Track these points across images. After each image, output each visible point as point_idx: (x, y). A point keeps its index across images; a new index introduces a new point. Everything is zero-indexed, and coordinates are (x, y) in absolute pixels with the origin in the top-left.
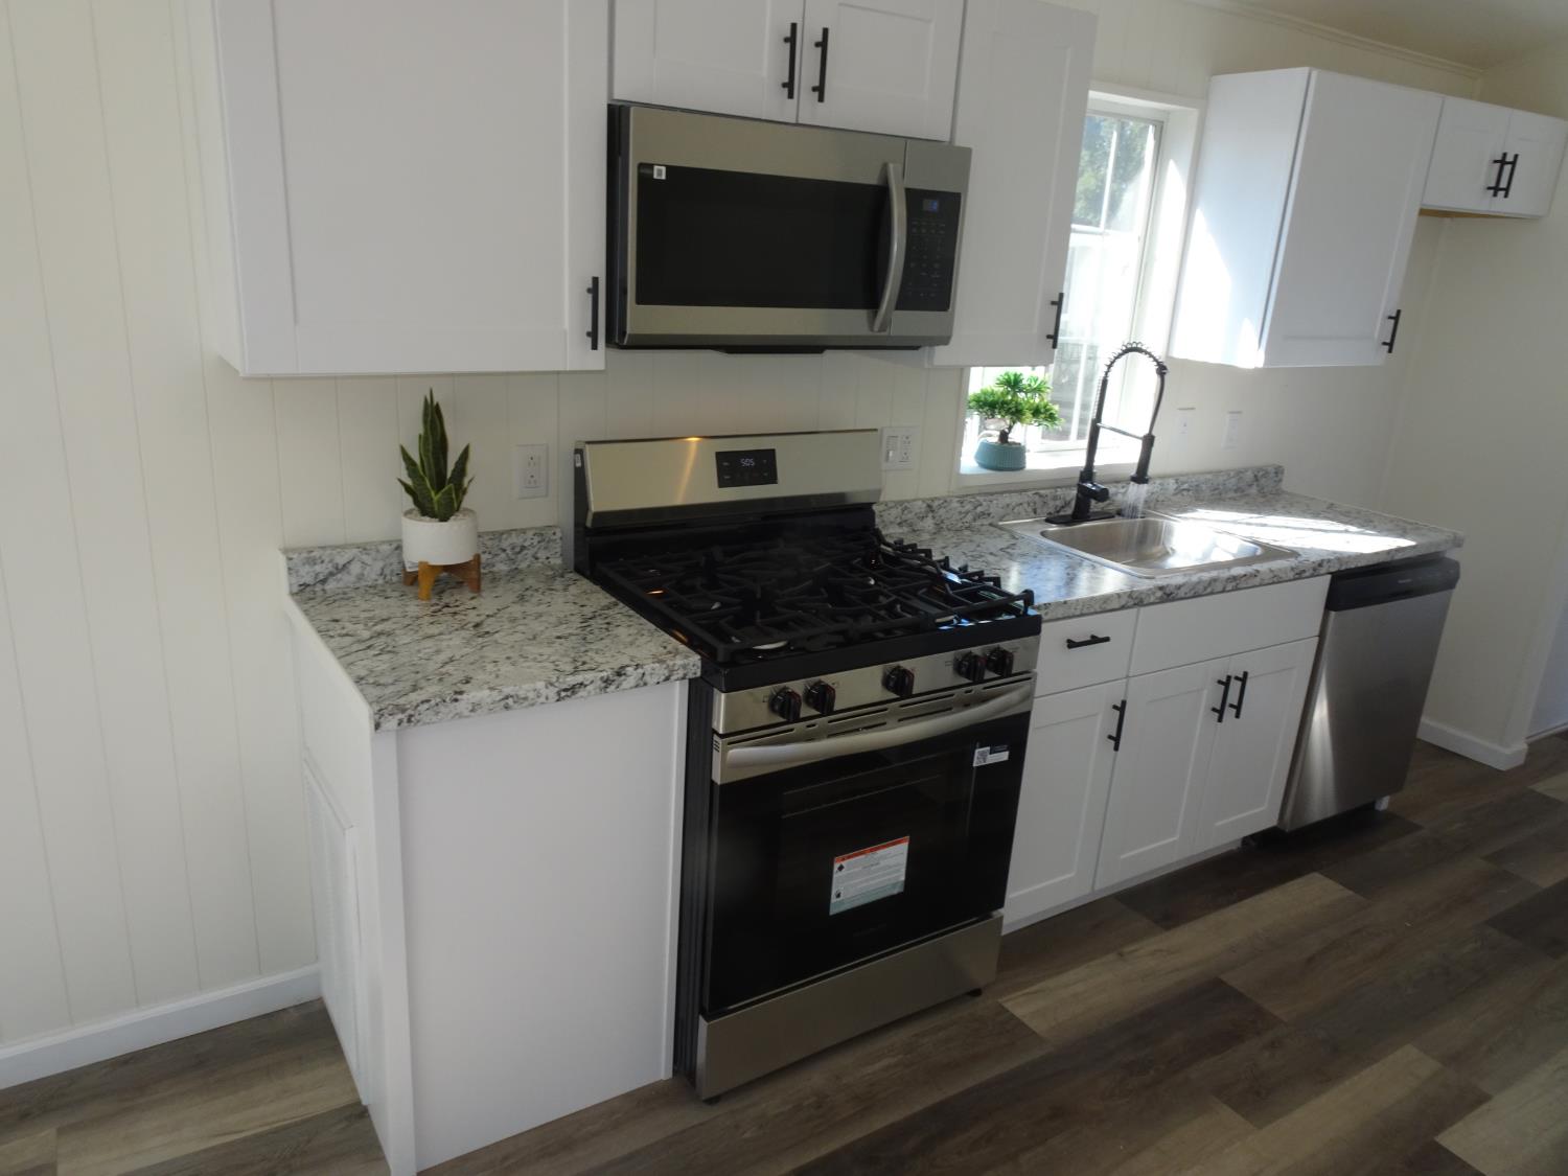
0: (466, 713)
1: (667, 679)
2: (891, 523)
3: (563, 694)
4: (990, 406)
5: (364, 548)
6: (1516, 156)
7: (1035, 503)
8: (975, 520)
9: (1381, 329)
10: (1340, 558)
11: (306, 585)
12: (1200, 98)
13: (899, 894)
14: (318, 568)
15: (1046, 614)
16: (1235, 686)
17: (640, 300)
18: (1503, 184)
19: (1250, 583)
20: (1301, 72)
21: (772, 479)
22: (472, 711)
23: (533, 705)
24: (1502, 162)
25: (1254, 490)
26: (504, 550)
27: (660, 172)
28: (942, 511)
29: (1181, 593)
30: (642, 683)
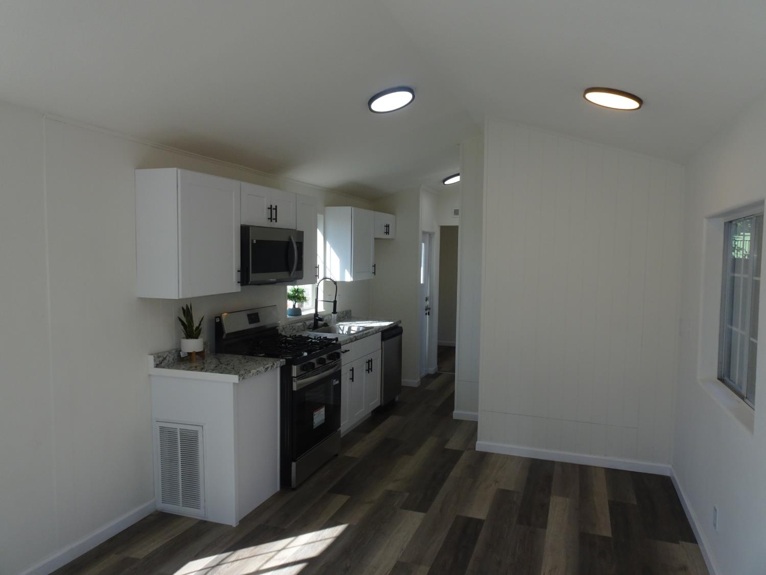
3: (265, 370)
4: (291, 297)
5: (170, 353)
6: (389, 225)
9: (372, 269)
10: (381, 328)
11: (157, 364)
12: (323, 213)
13: (324, 423)
14: (161, 359)
16: (370, 363)
17: (252, 273)
18: (388, 232)
19: (367, 335)
20: (349, 208)
22: (252, 375)
23: (261, 373)
24: (387, 226)
25: (346, 317)
27: (255, 242)
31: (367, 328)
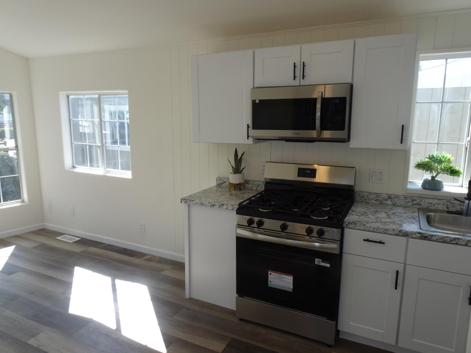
0: (195, 204)
3: (212, 206)
7: (448, 205)
11: (219, 184)
14: (221, 181)
15: (355, 226)
17: (253, 129)
21: (314, 176)
23: (206, 206)
26: (255, 185)
27: (257, 101)
30: (227, 209)
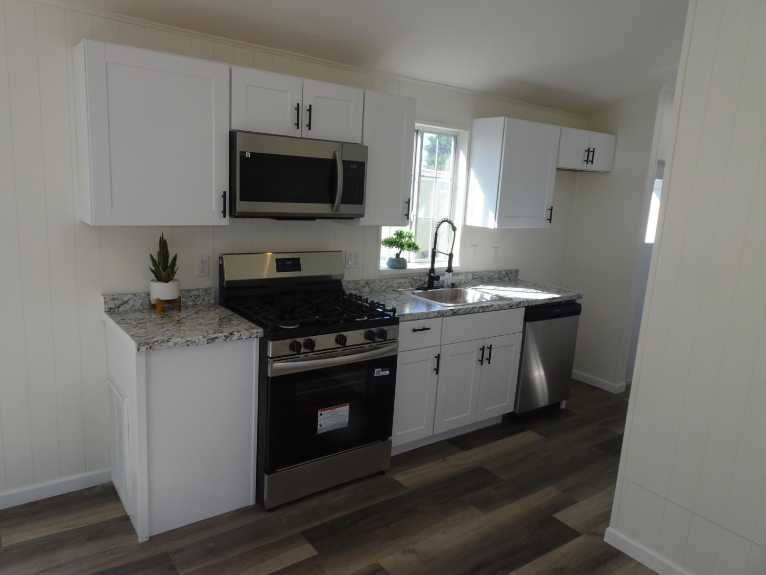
1: (250, 337)
2: (351, 289)
3: (210, 341)
4: (390, 243)
5: (135, 295)
6: (594, 149)
7: (412, 282)
8: (386, 288)
9: (547, 214)
10: (528, 301)
11: (111, 309)
12: (470, 128)
13: (346, 427)
14: (116, 302)
15: (402, 318)
16: (487, 351)
17: (241, 200)
18: (590, 159)
19: (490, 309)
20: (502, 118)
21: (299, 269)
22: (175, 345)
23: (198, 345)
24: (588, 151)
25: (506, 279)
26: (191, 297)
27: (248, 155)
28: (372, 285)
29: (460, 312)
30: (240, 338)
31: (501, 298)
